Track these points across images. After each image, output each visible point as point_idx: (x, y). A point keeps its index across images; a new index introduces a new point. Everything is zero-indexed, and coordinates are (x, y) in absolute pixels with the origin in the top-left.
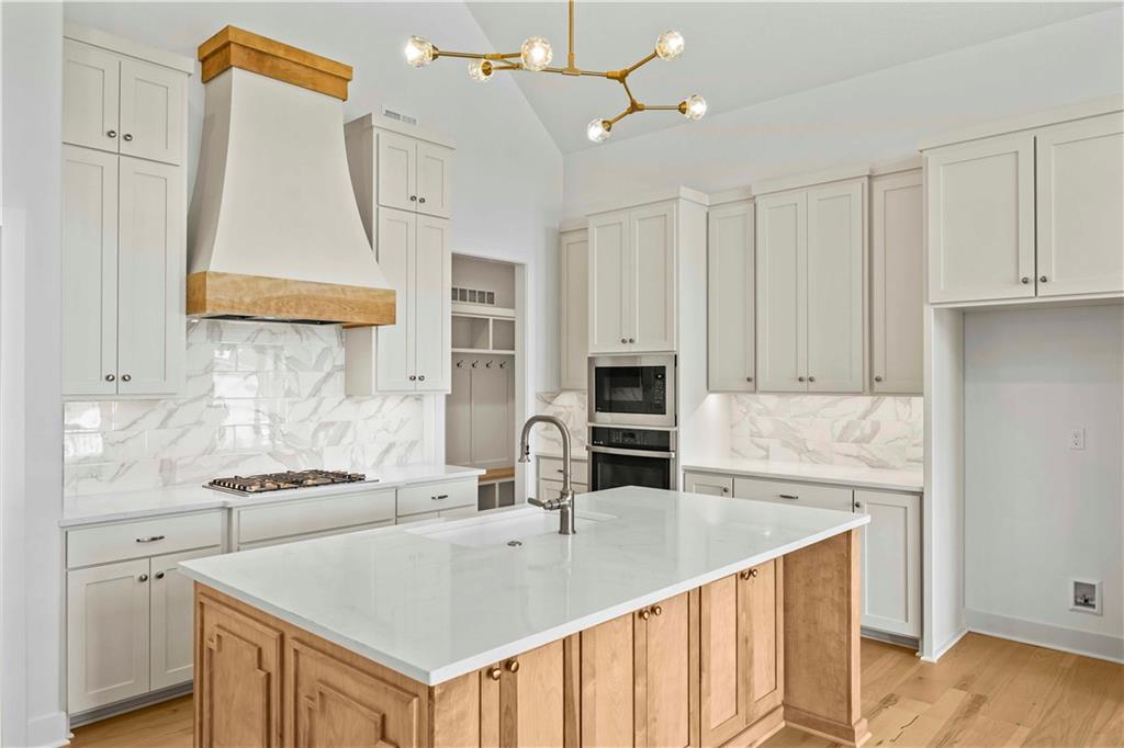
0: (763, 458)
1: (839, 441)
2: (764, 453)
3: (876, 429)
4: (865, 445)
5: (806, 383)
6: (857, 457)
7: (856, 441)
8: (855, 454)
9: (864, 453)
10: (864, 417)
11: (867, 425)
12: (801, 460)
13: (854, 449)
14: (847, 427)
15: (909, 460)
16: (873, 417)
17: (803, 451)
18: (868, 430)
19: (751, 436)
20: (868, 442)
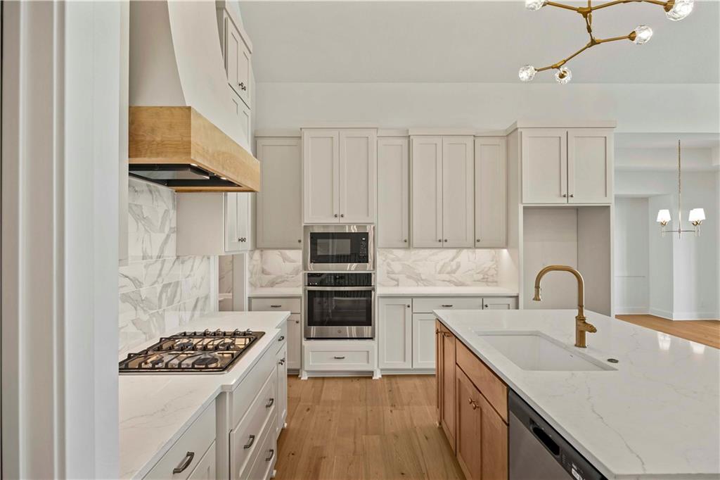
0: (395, 286)
1: (439, 273)
2: (396, 283)
3: (458, 266)
4: (453, 275)
5: (442, 243)
6: (449, 281)
7: (448, 273)
8: (447, 279)
9: (453, 279)
10: (452, 260)
11: (454, 264)
12: (418, 285)
13: (447, 277)
14: (443, 266)
15: (475, 281)
16: (458, 260)
17: (418, 280)
18: (454, 267)
19: (388, 273)
20: (454, 273)
